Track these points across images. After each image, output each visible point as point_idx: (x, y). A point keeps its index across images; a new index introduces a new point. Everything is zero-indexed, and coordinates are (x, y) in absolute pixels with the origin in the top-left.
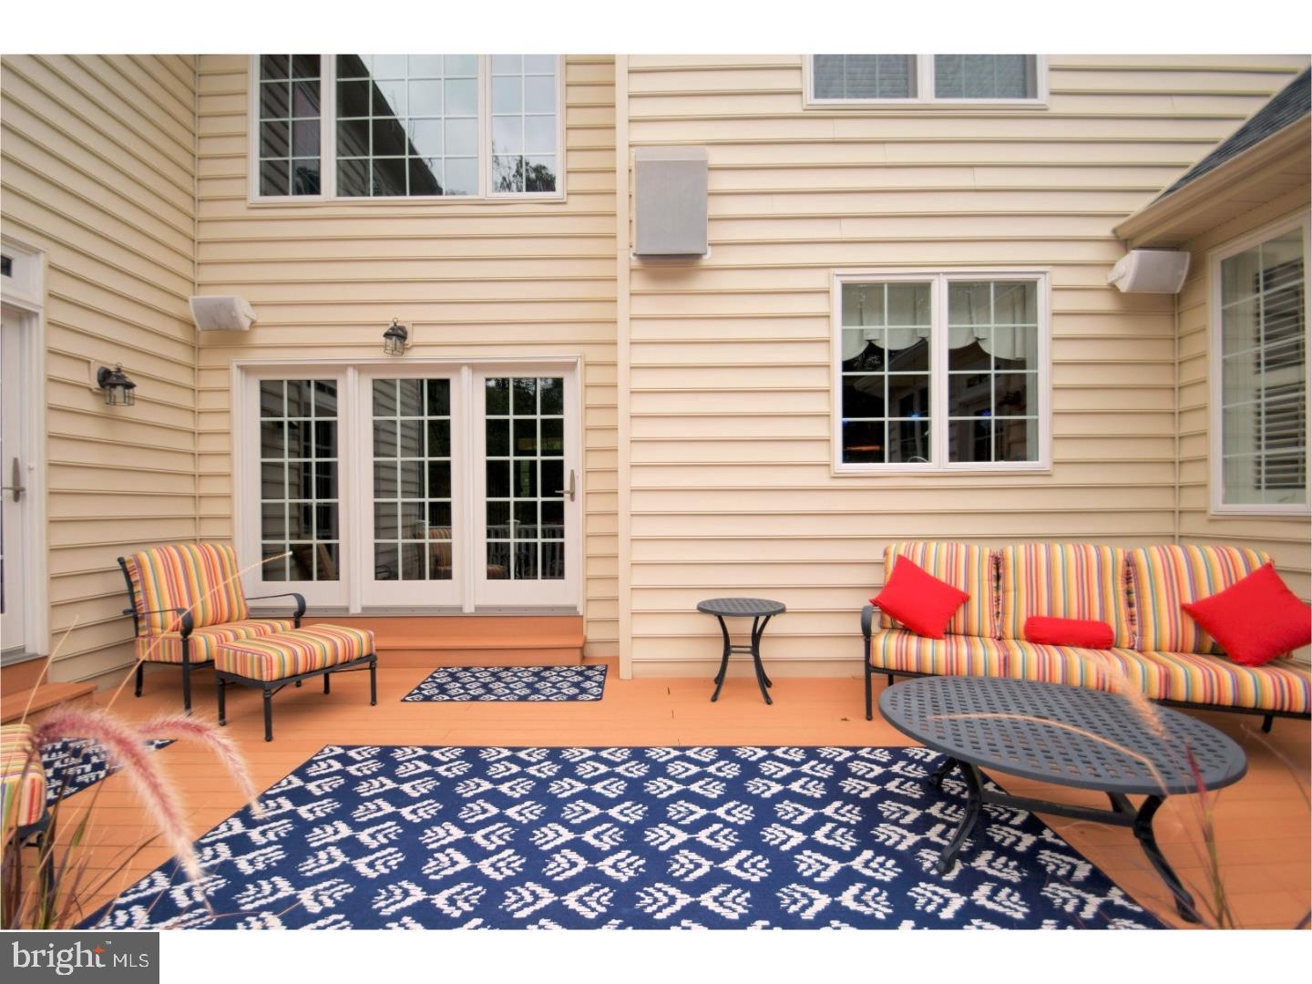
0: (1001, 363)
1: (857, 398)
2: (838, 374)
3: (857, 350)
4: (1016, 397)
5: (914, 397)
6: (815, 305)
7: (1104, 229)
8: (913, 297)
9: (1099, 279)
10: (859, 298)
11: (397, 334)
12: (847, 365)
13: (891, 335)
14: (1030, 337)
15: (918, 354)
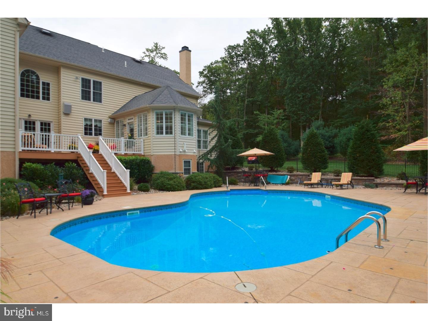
0: (99, 127)
1: (86, 129)
2: (84, 127)
3: (86, 124)
4: (100, 130)
5: (91, 129)
6: (82, 120)
7: (108, 116)
8: (91, 120)
9: (107, 120)
10: (86, 120)
11: (30, 116)
12: (85, 126)
13: (89, 123)
14: (101, 125)
15: (91, 125)
